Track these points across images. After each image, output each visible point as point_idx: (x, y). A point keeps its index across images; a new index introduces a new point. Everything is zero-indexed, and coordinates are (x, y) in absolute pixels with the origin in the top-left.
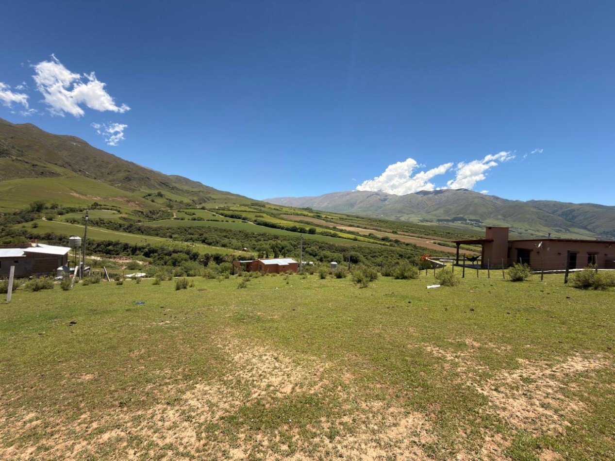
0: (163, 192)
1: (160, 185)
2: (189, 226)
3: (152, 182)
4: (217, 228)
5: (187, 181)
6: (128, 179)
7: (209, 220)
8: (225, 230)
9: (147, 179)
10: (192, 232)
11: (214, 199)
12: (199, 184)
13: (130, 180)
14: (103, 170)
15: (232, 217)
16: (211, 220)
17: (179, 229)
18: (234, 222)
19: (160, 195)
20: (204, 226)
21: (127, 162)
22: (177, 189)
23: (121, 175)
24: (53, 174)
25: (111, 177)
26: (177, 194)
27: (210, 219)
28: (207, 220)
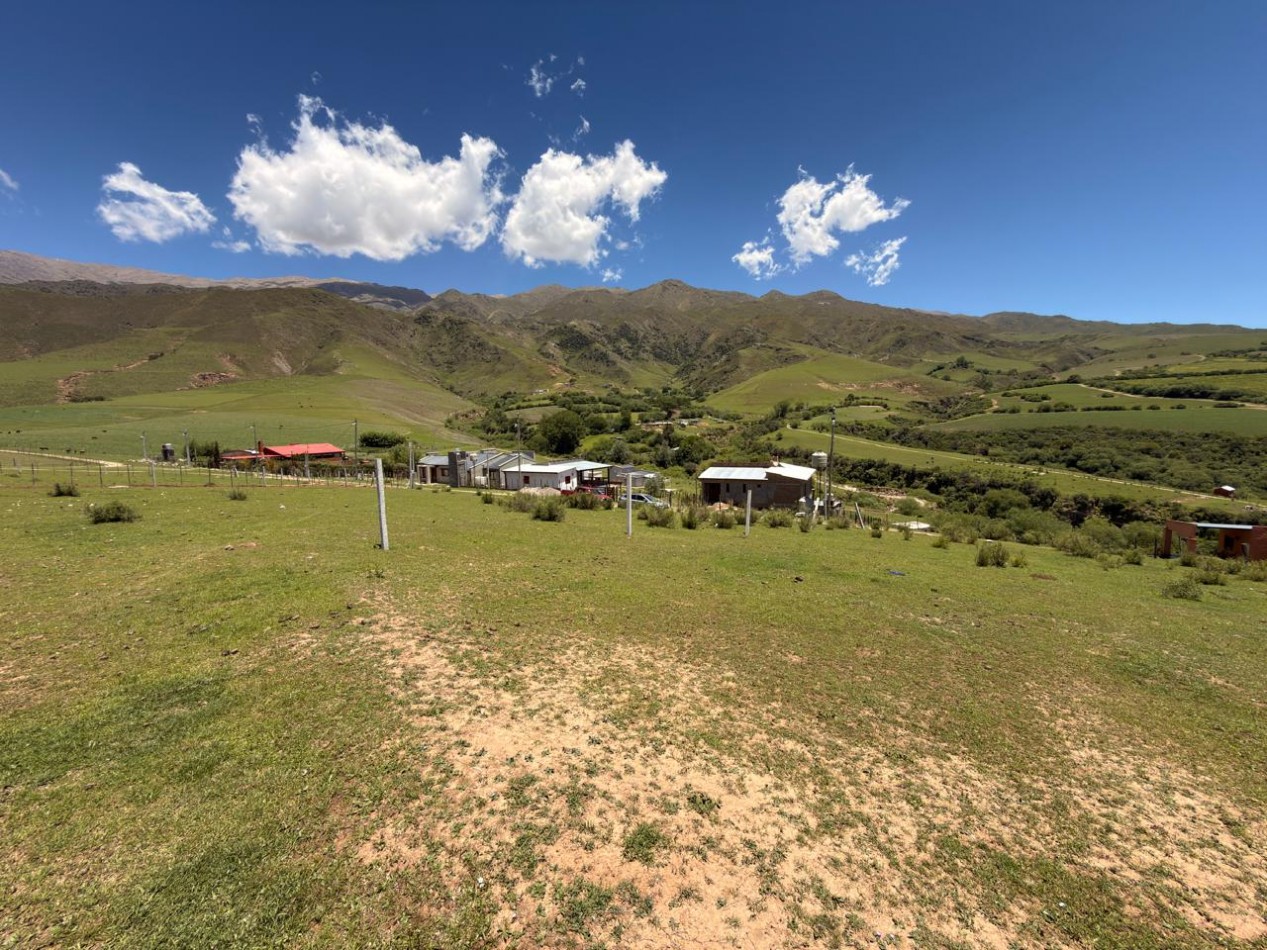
0: (969, 357)
1: (962, 343)
2: (1032, 428)
3: (947, 340)
4: (1117, 429)
5: (1027, 321)
6: (901, 343)
7: (1089, 409)
8: (1144, 434)
9: (934, 336)
10: (1040, 440)
11: (1106, 352)
12: (1062, 321)
13: (904, 344)
14: (861, 337)
15: (1174, 394)
16: (1098, 409)
17: (1004, 434)
18: (1180, 407)
19: (963, 364)
20: (1072, 424)
21: (900, 310)
22: (1003, 344)
23: (889, 339)
24: (798, 358)
25: (872, 347)
26: (1001, 355)
27: (1093, 406)
28: (1084, 410)
